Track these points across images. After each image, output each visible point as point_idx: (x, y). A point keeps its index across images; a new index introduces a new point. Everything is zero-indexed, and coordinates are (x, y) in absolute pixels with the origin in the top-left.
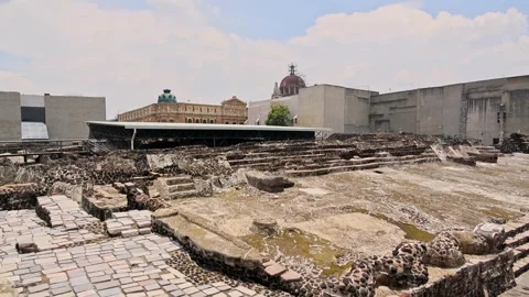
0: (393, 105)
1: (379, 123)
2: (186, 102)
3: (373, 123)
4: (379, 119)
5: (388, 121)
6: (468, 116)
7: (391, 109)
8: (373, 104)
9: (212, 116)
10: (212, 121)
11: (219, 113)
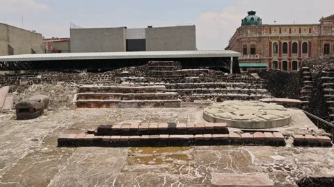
9: (305, 37)
10: (305, 43)
11: (316, 33)
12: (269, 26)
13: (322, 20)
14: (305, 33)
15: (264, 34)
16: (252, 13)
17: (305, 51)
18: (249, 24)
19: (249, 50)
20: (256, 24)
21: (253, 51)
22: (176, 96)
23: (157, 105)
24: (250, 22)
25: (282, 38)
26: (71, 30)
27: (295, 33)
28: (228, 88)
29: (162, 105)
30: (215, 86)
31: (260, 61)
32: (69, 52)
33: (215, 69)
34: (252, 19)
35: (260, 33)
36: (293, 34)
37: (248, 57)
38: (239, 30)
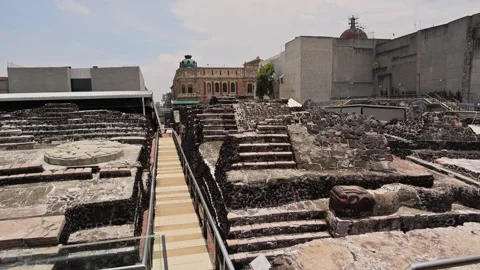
0: (396, 55)
1: (381, 78)
2: (205, 66)
3: (376, 79)
4: (383, 73)
5: (390, 75)
6: (474, 62)
7: (394, 59)
8: (378, 54)
9: (233, 79)
10: (233, 84)
11: (241, 75)
12: (204, 69)
13: (245, 65)
14: (233, 75)
15: (199, 75)
16: (188, 57)
17: (233, 90)
18: (185, 66)
19: (187, 90)
20: (192, 66)
21: (190, 90)
22: (32, 139)
23: (10, 148)
24: (187, 65)
25: (214, 79)
26: (9, 69)
27: (224, 75)
28: (108, 128)
29: (15, 147)
30: (95, 127)
31: (197, 98)
32: (8, 92)
33: (115, 109)
34: (188, 62)
35: (196, 74)
36: (223, 76)
37: (186, 95)
38: (178, 71)
